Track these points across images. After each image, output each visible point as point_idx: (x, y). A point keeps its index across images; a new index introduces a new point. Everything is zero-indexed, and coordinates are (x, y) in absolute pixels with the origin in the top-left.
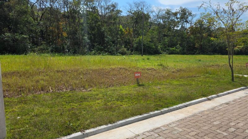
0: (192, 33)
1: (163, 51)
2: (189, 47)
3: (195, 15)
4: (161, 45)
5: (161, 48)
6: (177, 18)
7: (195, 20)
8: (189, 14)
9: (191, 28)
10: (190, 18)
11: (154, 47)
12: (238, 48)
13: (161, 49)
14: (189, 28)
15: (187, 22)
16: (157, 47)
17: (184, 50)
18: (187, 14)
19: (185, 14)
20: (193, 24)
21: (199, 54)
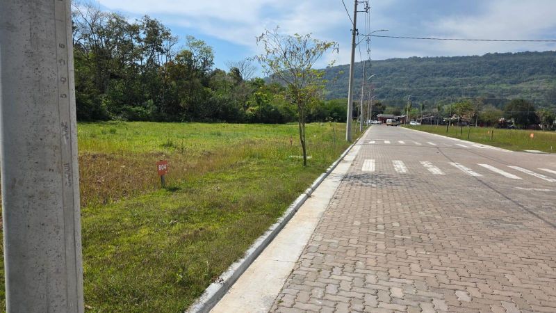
0: (173, 77)
1: (114, 112)
2: (169, 105)
3: (176, 39)
4: (107, 98)
5: (109, 106)
6: (139, 40)
7: (176, 49)
8: (164, 34)
9: (170, 65)
10: (165, 44)
11: (89, 101)
12: (252, 110)
13: (109, 109)
14: (166, 64)
15: (160, 50)
16: (98, 102)
17: (159, 111)
18: (161, 33)
19: (156, 33)
20: (173, 58)
21: (188, 120)
